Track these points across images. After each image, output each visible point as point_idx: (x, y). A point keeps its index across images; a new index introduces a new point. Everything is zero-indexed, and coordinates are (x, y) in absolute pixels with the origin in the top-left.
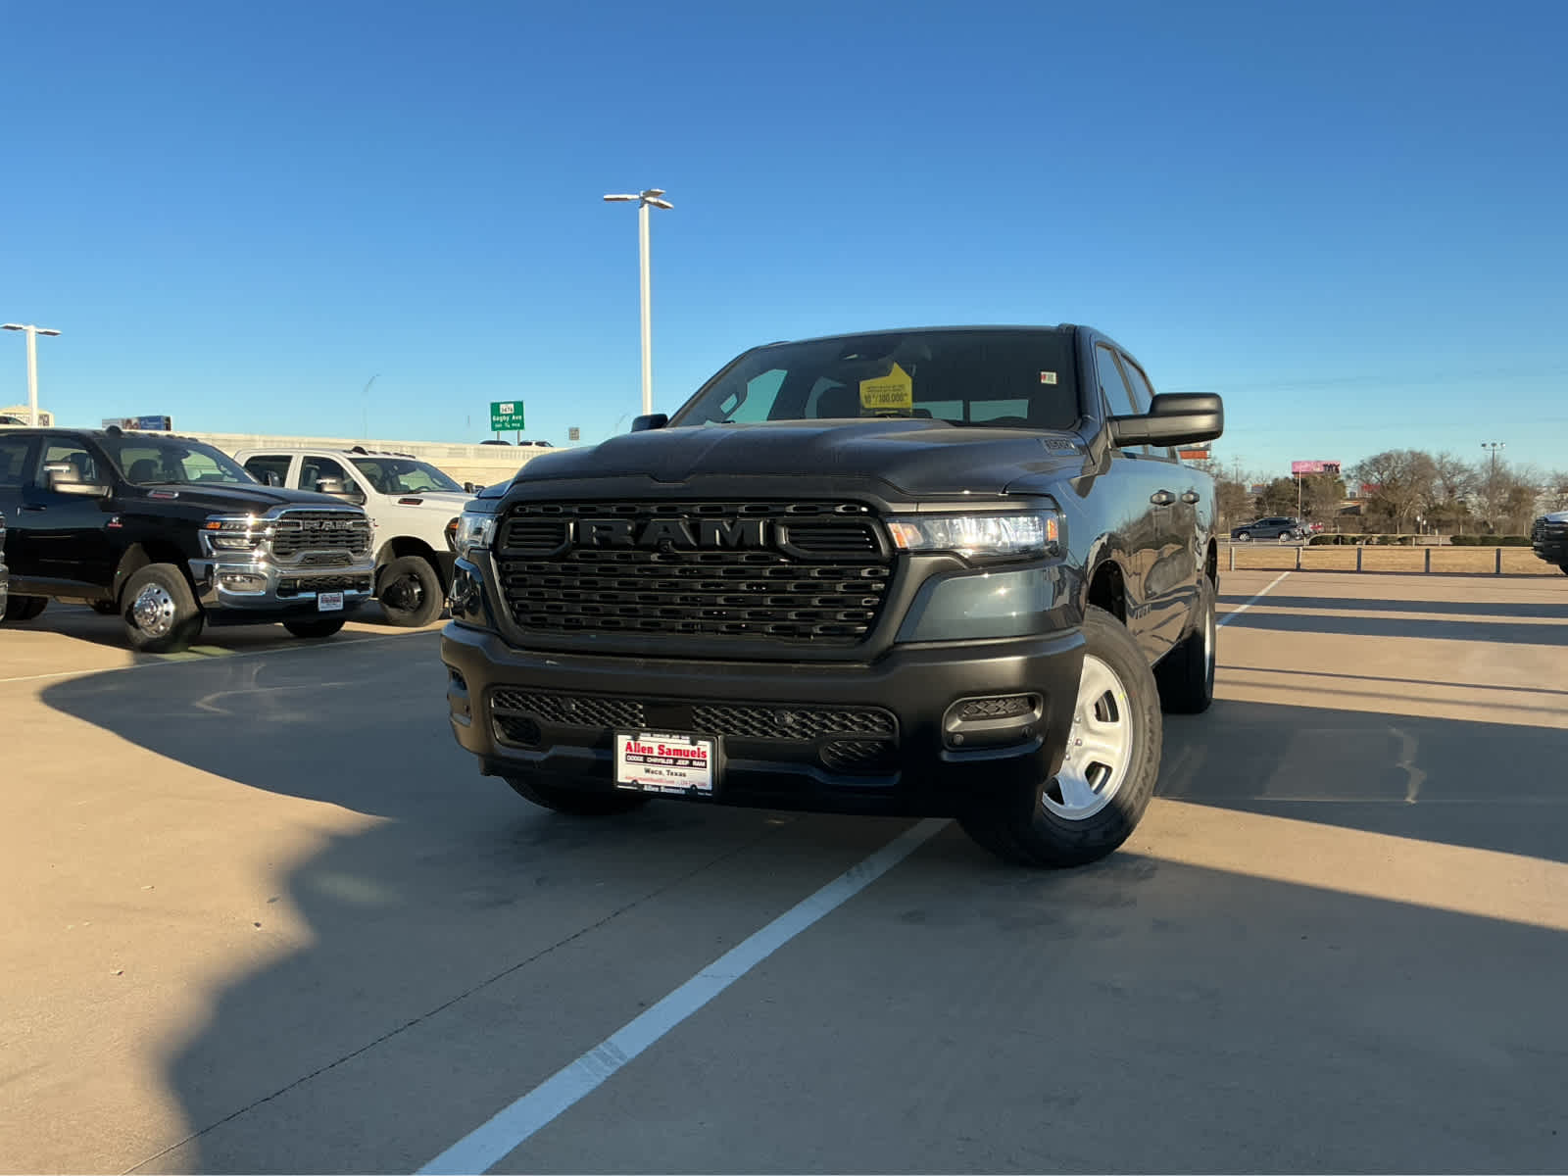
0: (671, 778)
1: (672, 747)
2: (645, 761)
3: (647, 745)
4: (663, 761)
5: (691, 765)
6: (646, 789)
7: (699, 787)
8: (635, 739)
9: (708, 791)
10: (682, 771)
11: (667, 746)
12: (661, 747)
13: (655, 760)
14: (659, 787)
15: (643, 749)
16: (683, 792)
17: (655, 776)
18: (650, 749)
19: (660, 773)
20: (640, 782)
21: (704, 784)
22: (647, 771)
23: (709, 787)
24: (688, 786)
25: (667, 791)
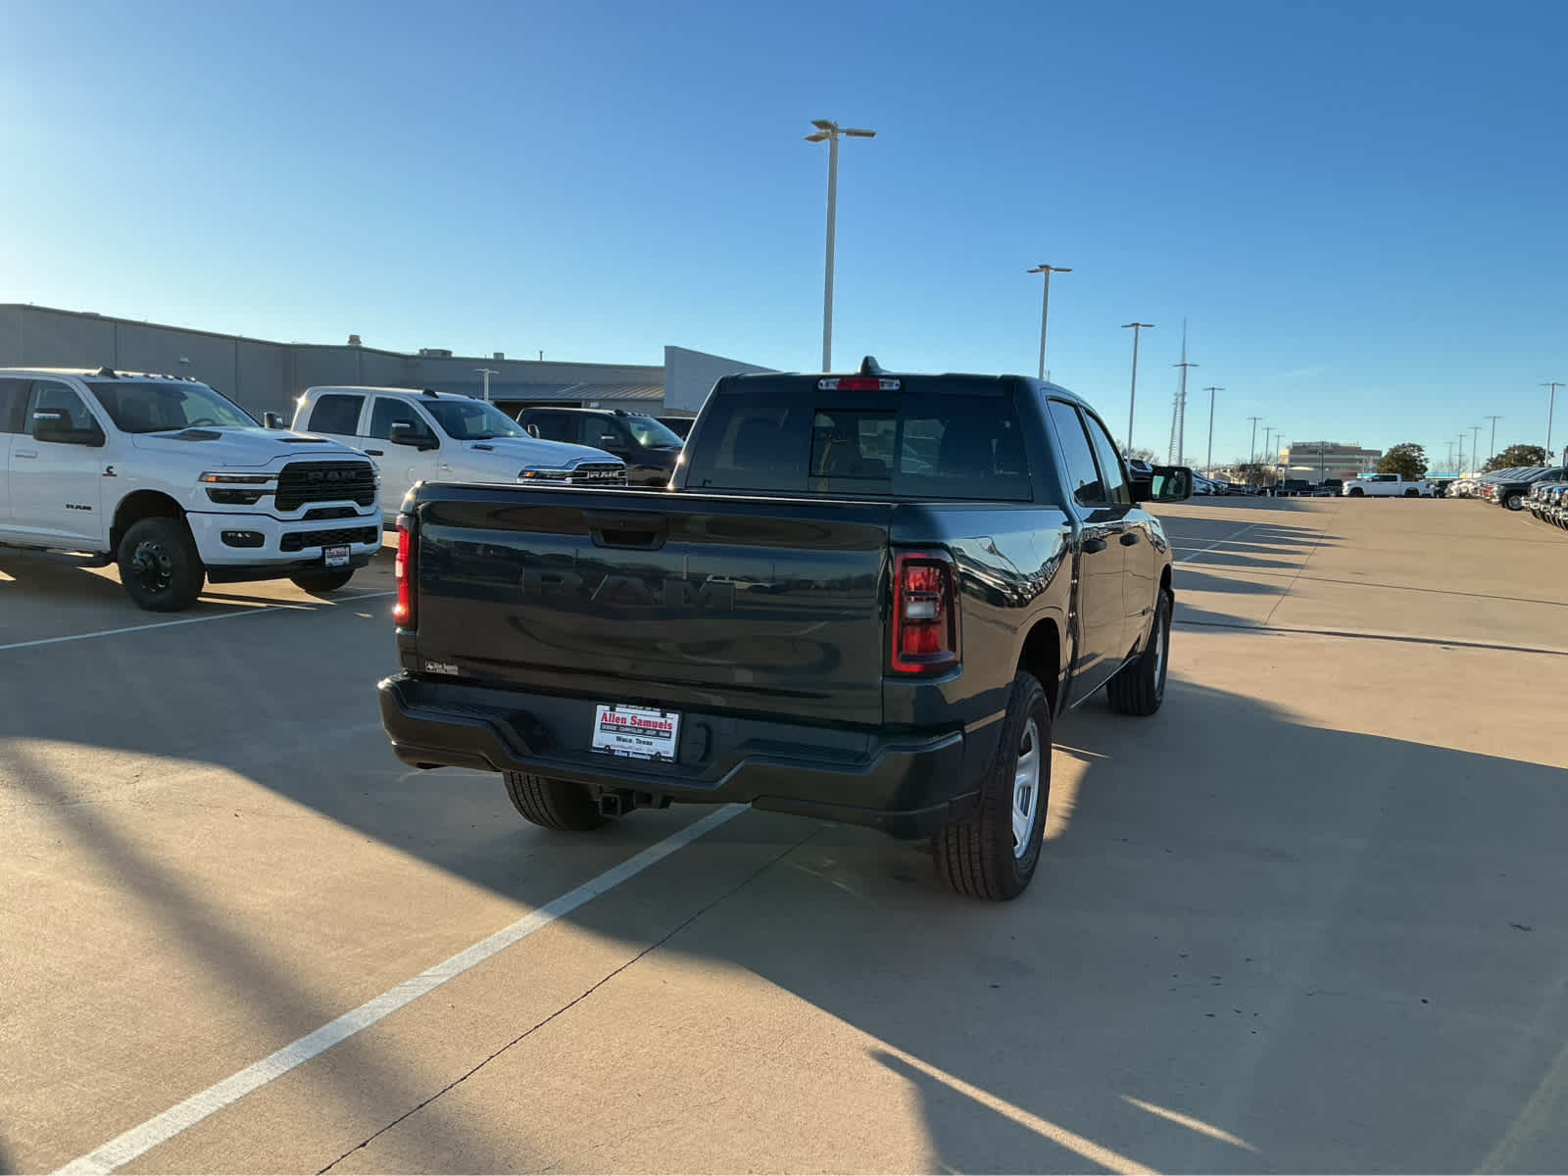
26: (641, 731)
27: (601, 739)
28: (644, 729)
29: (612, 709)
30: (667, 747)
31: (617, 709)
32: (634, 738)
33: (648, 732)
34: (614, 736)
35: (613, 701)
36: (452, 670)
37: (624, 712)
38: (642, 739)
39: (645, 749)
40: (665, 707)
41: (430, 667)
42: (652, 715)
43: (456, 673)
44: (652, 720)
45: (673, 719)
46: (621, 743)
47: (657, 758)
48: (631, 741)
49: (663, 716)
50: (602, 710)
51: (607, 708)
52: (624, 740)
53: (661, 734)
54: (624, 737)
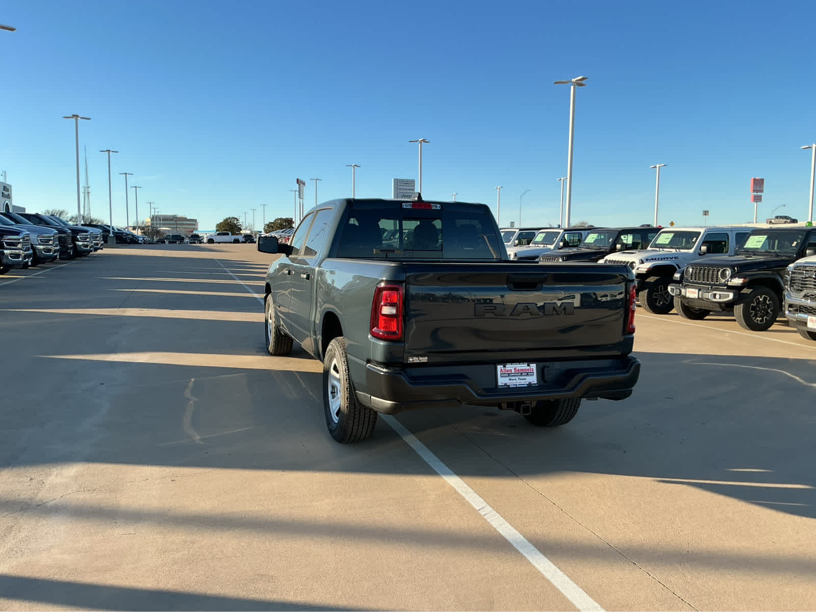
26: (520, 374)
27: (502, 381)
28: (521, 373)
29: (504, 367)
30: (533, 379)
31: (507, 366)
32: (517, 378)
33: (523, 374)
34: (508, 378)
35: (504, 362)
36: (424, 359)
37: (510, 367)
38: (521, 378)
39: (523, 382)
40: (529, 361)
41: (411, 360)
42: (523, 366)
43: (426, 361)
44: (524, 368)
45: (533, 366)
46: (511, 381)
47: (530, 385)
48: (516, 379)
49: (529, 365)
50: (500, 367)
51: (502, 366)
52: (513, 380)
53: (529, 374)
54: (513, 378)
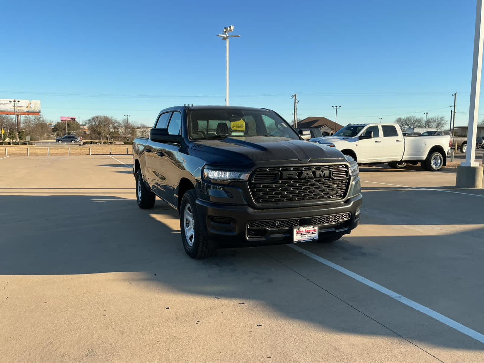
0: (308, 237)
1: (308, 230)
2: (301, 234)
3: (302, 230)
4: (306, 234)
5: (313, 233)
6: (302, 241)
7: (315, 238)
8: (298, 229)
9: (317, 239)
10: (311, 235)
11: (307, 230)
12: (305, 230)
13: (304, 234)
14: (305, 240)
15: (301, 232)
16: (311, 240)
17: (304, 238)
18: (303, 231)
19: (305, 237)
20: (300, 240)
21: (316, 237)
22: (302, 237)
23: (317, 238)
24: (312, 239)
25: (307, 241)
